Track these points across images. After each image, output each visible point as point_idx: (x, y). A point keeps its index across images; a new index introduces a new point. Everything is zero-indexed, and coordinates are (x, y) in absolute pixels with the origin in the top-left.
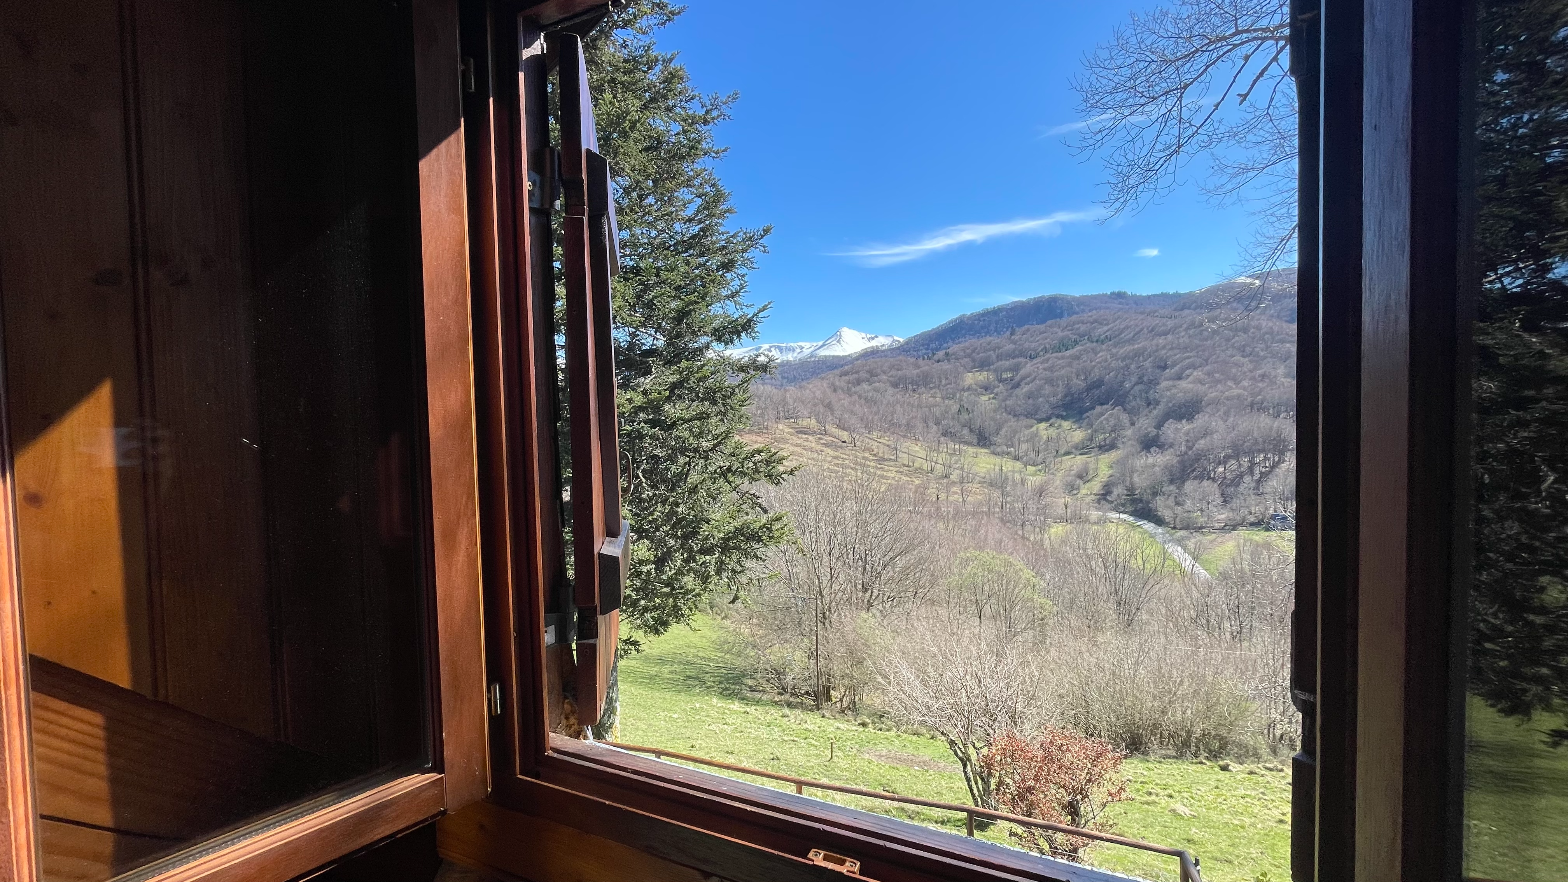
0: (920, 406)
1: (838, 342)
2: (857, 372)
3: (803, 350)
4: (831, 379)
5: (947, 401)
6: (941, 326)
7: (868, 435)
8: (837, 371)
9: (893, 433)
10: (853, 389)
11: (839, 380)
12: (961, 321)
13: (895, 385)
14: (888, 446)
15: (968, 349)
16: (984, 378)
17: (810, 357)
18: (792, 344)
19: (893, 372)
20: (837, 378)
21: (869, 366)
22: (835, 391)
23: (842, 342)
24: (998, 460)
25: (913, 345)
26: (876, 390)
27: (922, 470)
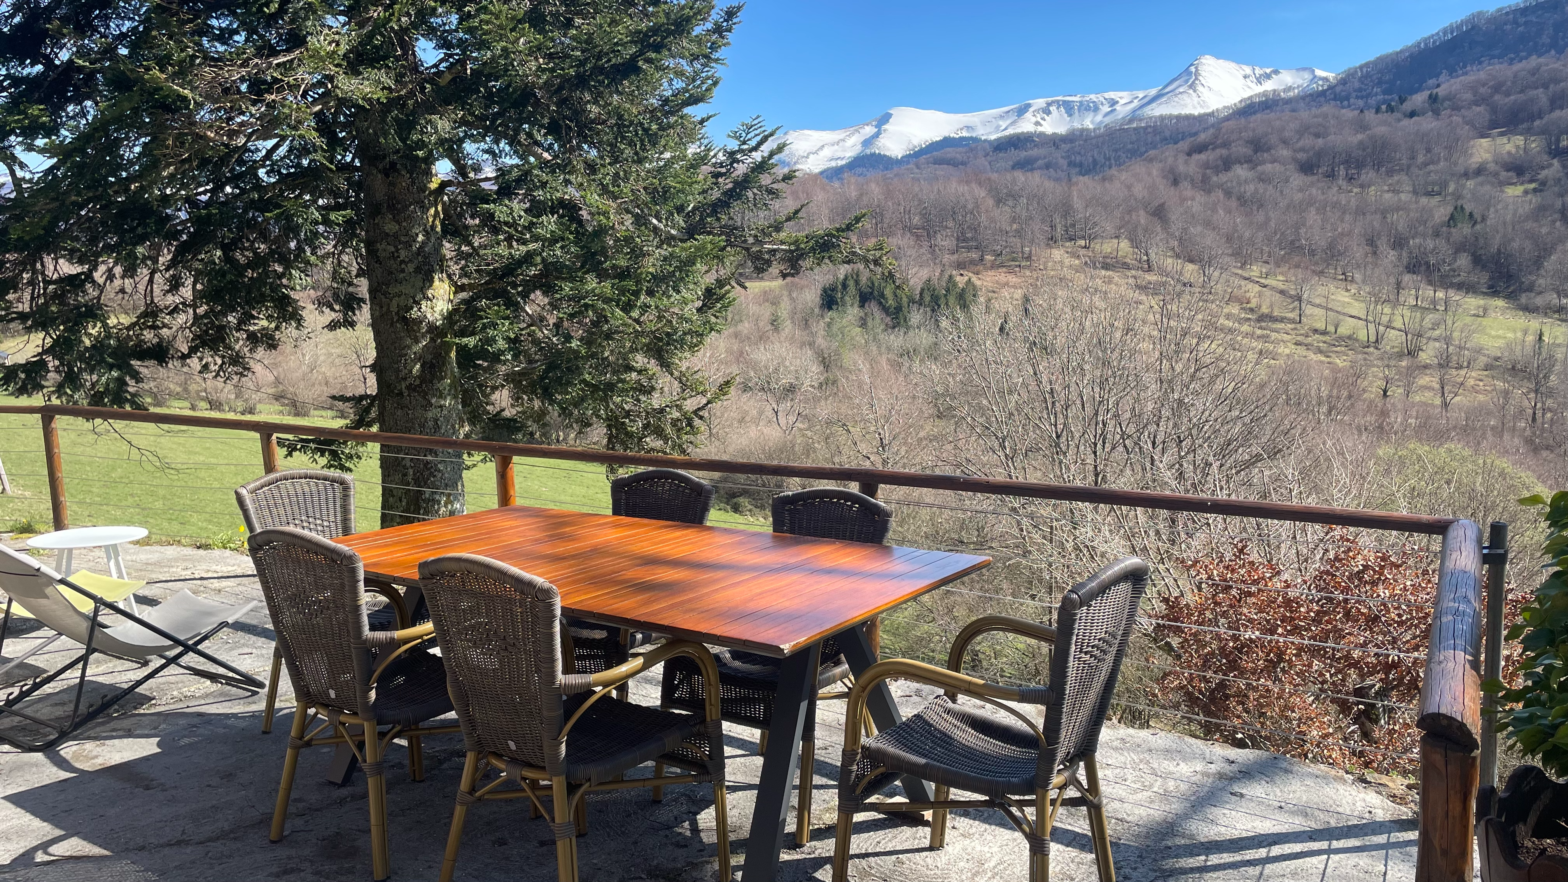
0: (1360, 212)
1: (1192, 86)
2: (1226, 145)
3: (1117, 107)
4: (1170, 160)
5: (1424, 200)
6: (1425, 40)
7: (1240, 272)
8: (1184, 145)
9: (1297, 266)
10: (1215, 179)
11: (1186, 162)
12: (1473, 28)
13: (1307, 168)
14: (1282, 292)
15: (1484, 85)
16: (1518, 147)
17: (1131, 121)
18: (1093, 97)
19: (1307, 141)
20: (1182, 158)
21: (1254, 130)
22: (1175, 182)
23: (1200, 88)
24: (1534, 323)
25: (1357, 85)
26: (1263, 179)
27: (1357, 340)
